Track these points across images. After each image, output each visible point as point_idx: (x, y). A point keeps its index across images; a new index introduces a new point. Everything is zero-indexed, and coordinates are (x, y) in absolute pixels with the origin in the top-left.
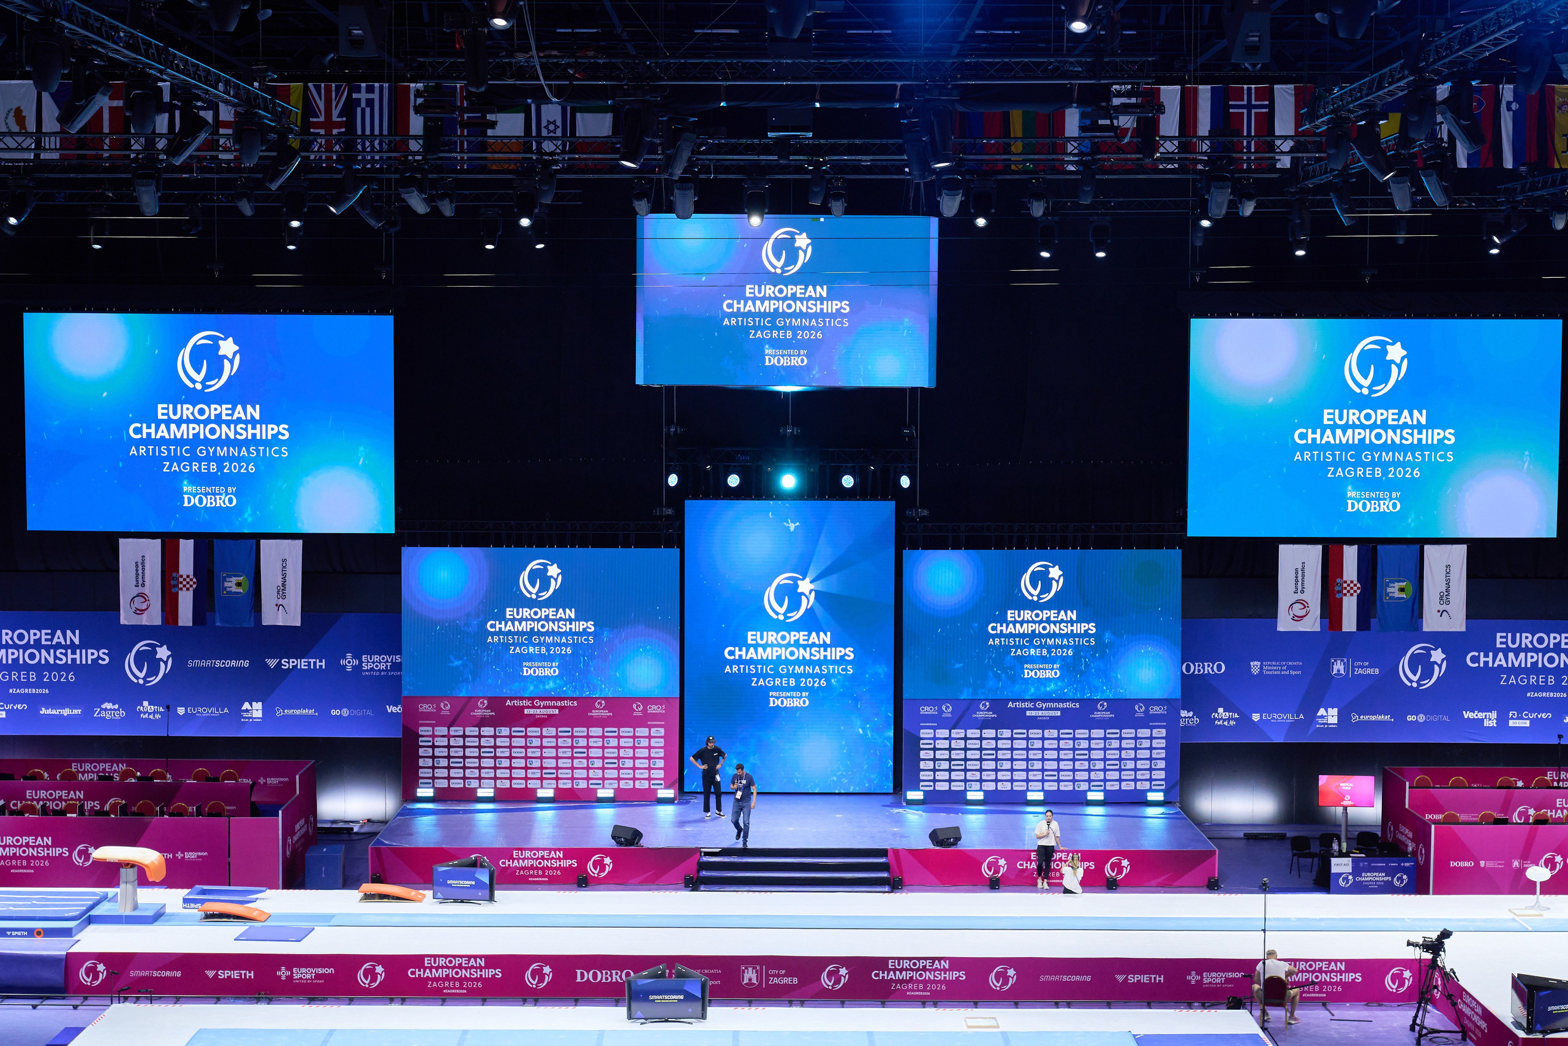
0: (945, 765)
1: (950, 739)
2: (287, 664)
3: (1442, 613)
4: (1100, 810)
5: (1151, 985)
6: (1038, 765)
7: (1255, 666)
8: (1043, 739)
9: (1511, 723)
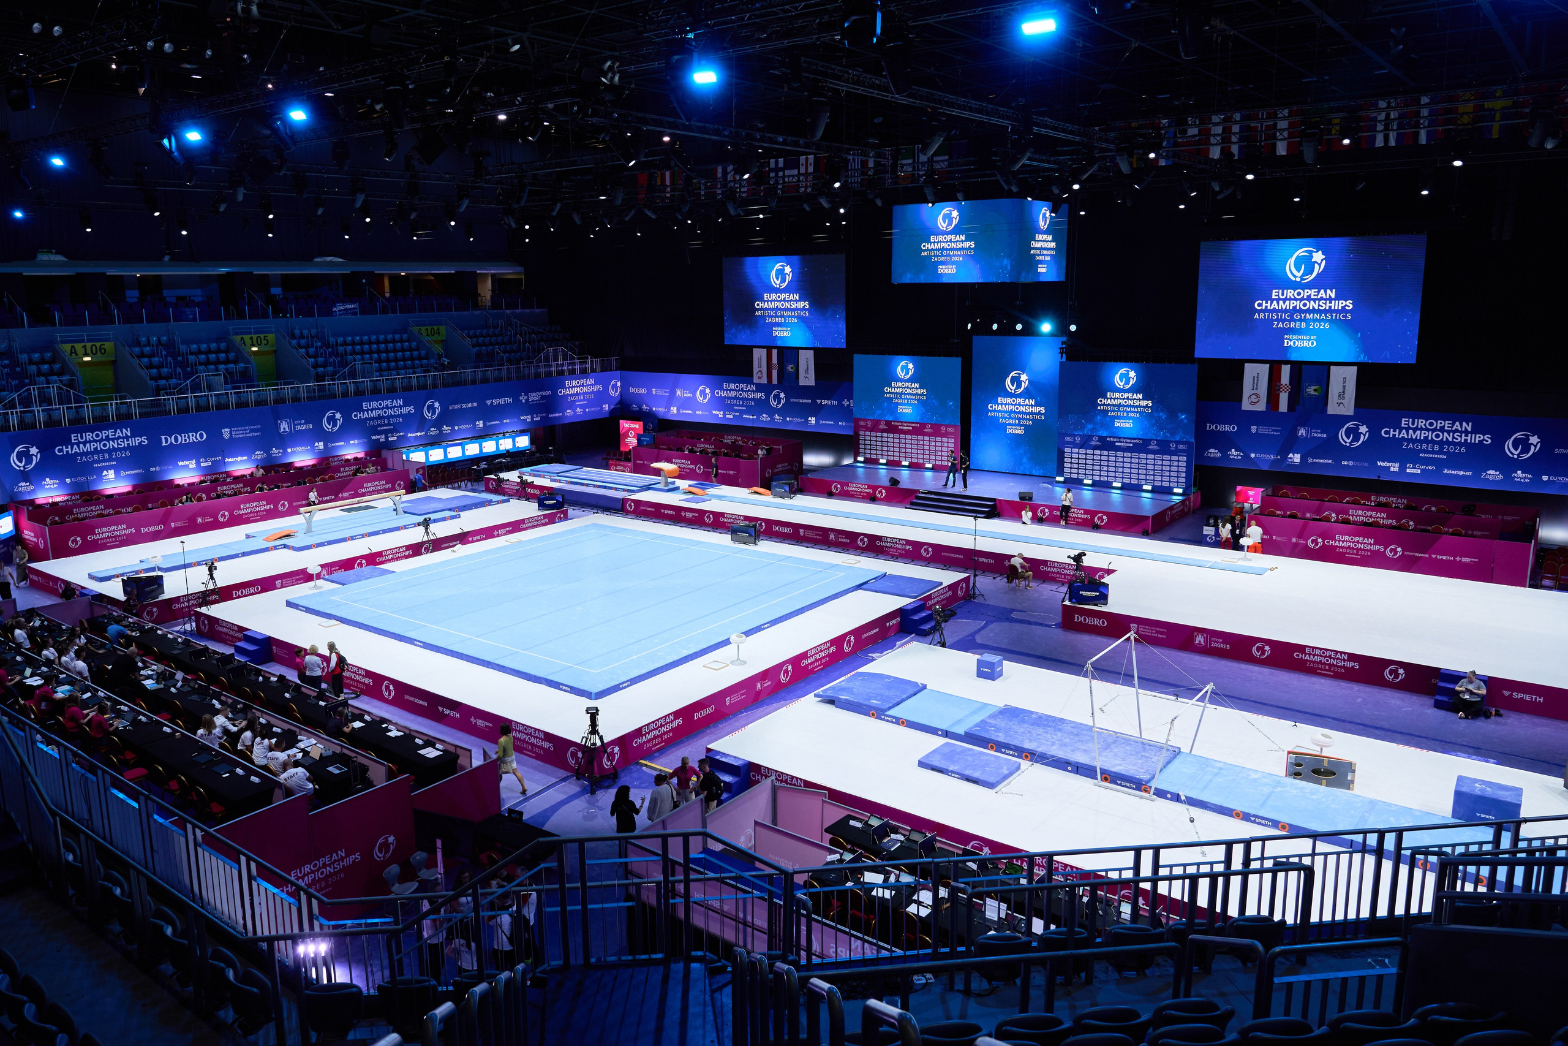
0: (1076, 466)
1: (1078, 453)
2: (824, 402)
3: (1339, 404)
4: (1149, 495)
6: (1120, 470)
7: (1254, 429)
8: (1123, 457)
9: (1408, 470)
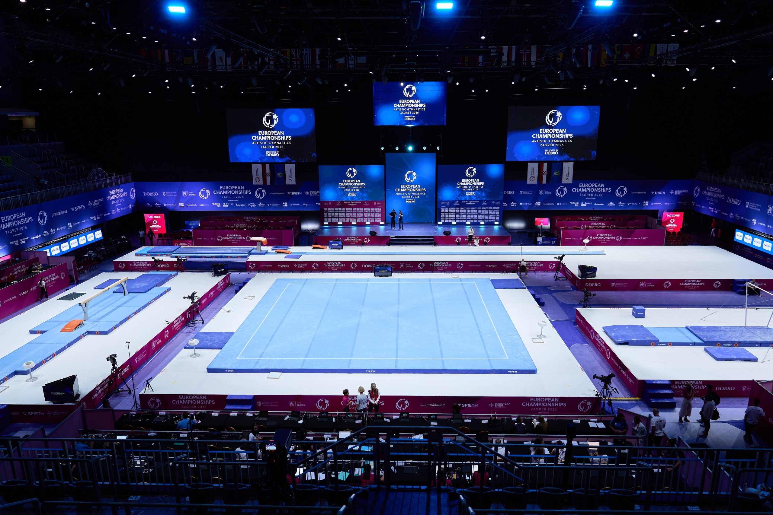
0: (447, 216)
1: (448, 210)
2: (293, 194)
3: (567, 179)
4: (483, 226)
5: (494, 267)
6: (469, 216)
7: (521, 192)
8: (470, 210)
9: (582, 205)
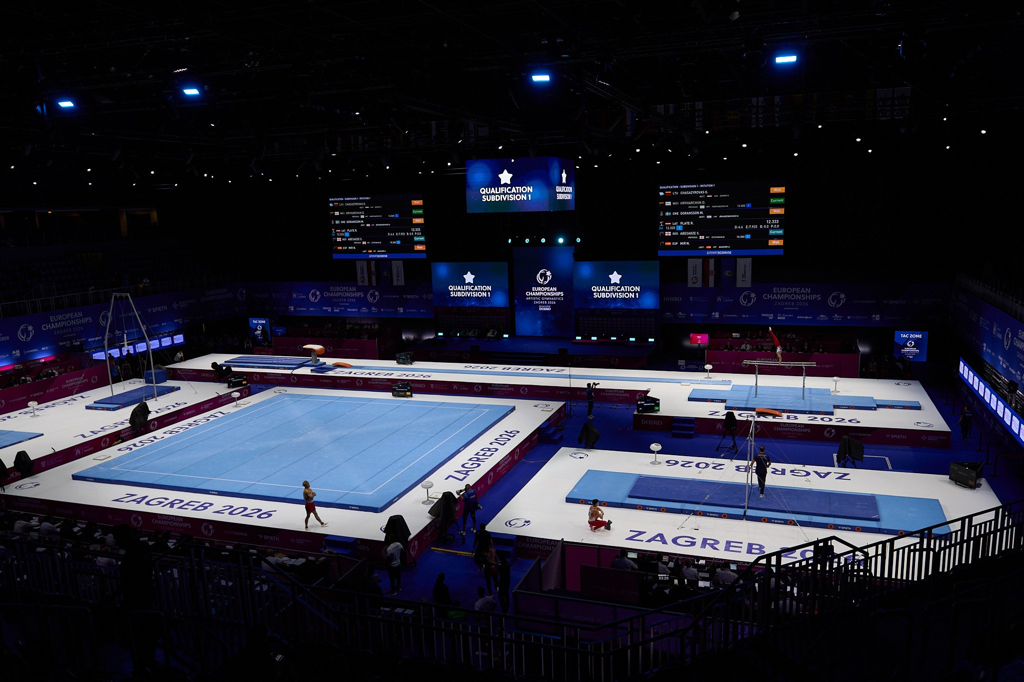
2: (409, 297)
3: (743, 281)
7: (692, 298)
9: (778, 318)
